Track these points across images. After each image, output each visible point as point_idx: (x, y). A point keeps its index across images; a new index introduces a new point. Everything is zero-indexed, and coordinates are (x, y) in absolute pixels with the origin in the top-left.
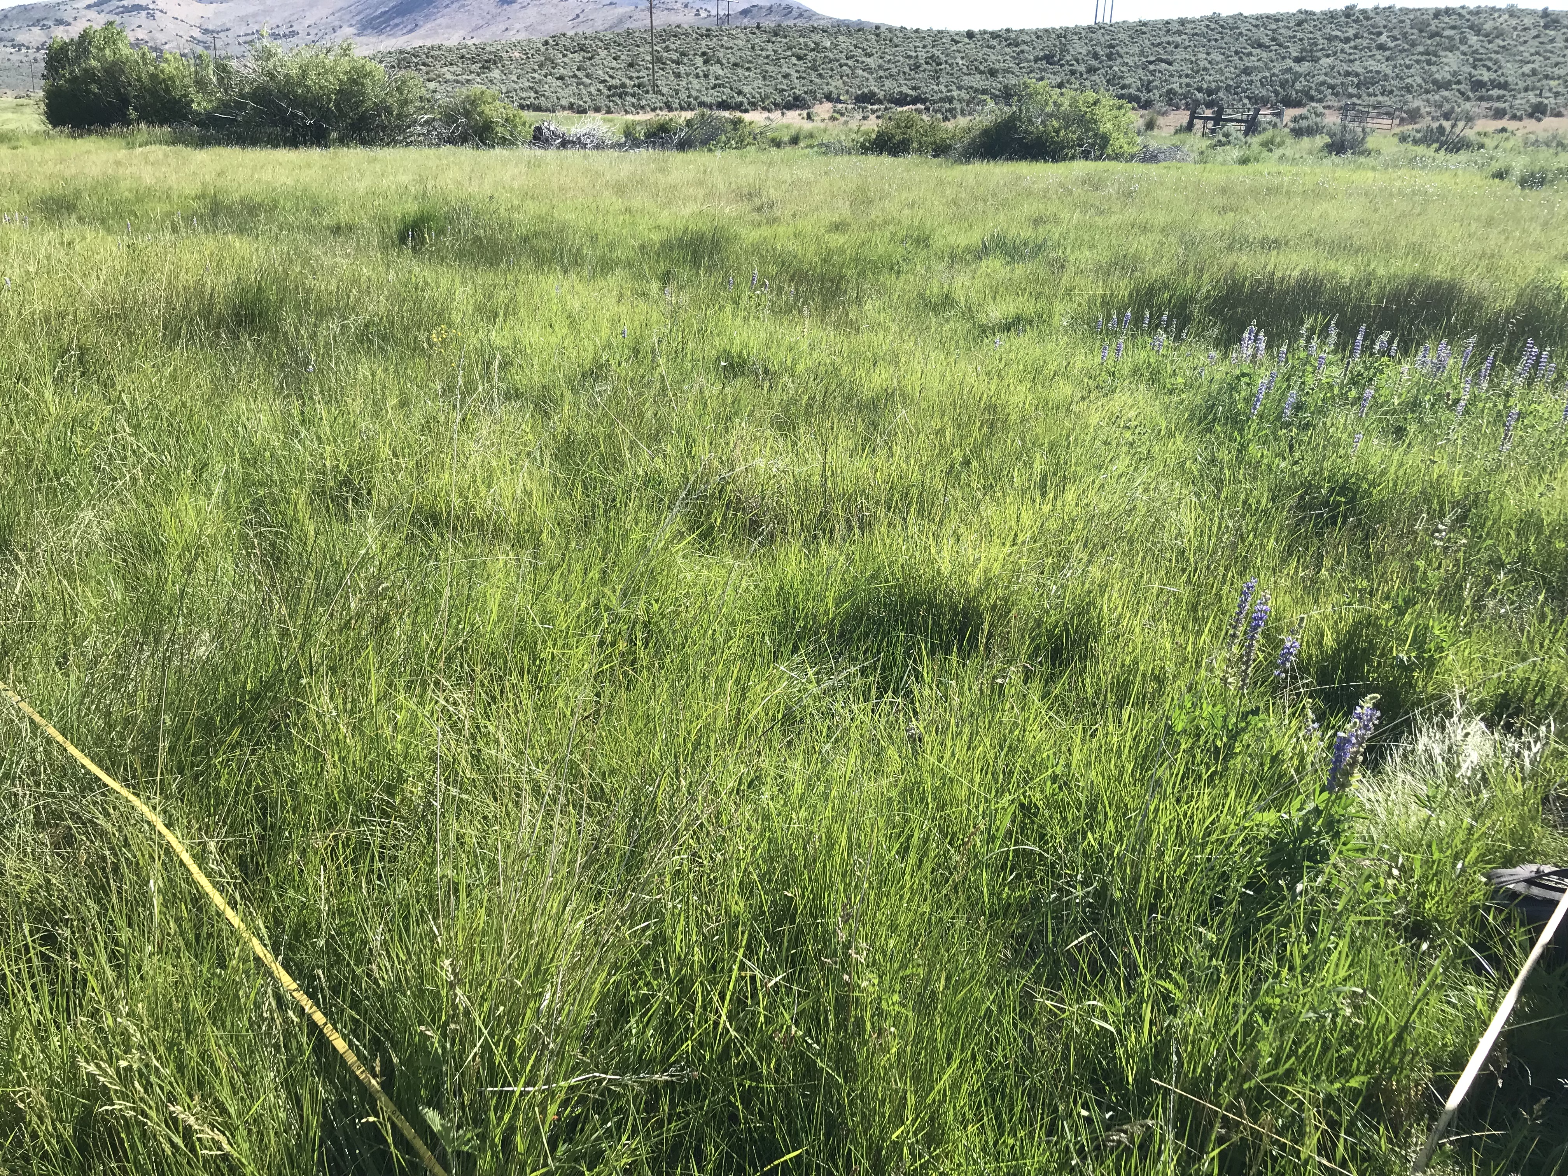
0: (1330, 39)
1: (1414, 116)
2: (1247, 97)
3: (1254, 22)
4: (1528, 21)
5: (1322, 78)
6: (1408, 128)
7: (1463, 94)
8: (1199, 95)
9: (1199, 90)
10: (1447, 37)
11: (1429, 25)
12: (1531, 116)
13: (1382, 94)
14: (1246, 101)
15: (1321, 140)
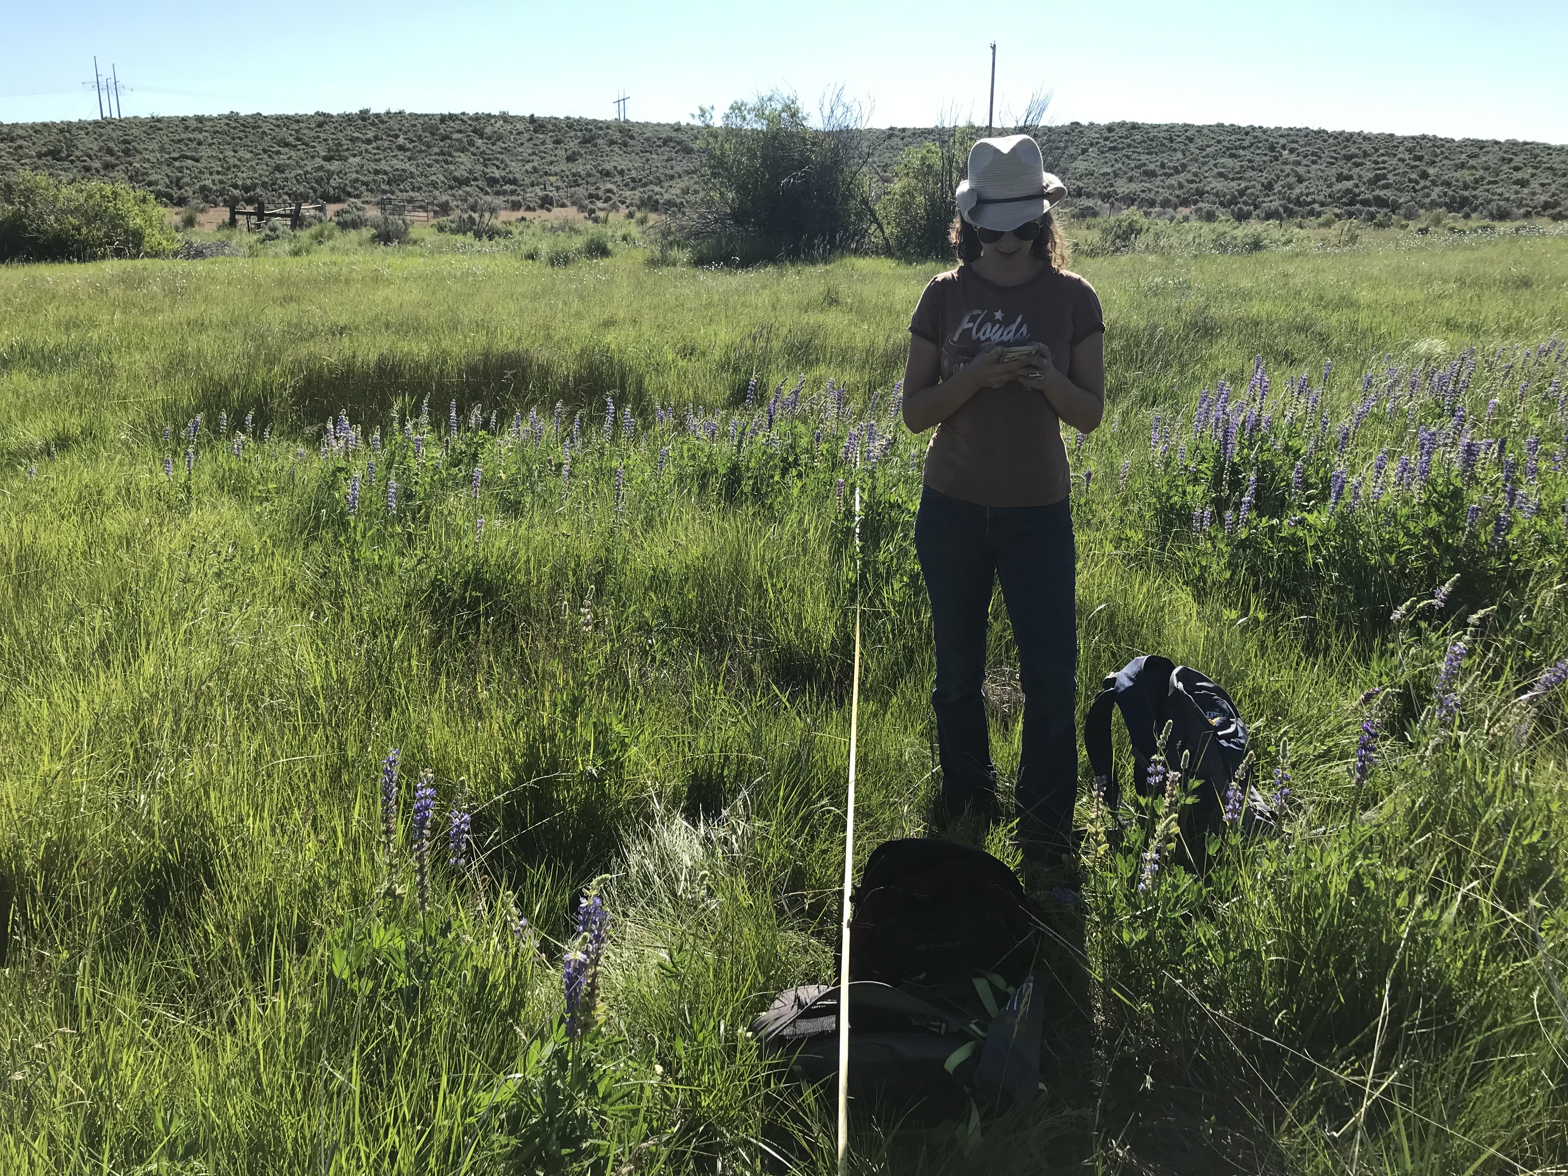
0: (353, 140)
1: (445, 209)
2: (286, 193)
3: (275, 122)
4: (520, 126)
5: (354, 176)
6: (443, 220)
7: (482, 189)
8: (236, 192)
9: (235, 186)
10: (457, 140)
11: (438, 129)
12: (542, 207)
13: (413, 190)
14: (286, 197)
15: (367, 233)
